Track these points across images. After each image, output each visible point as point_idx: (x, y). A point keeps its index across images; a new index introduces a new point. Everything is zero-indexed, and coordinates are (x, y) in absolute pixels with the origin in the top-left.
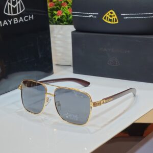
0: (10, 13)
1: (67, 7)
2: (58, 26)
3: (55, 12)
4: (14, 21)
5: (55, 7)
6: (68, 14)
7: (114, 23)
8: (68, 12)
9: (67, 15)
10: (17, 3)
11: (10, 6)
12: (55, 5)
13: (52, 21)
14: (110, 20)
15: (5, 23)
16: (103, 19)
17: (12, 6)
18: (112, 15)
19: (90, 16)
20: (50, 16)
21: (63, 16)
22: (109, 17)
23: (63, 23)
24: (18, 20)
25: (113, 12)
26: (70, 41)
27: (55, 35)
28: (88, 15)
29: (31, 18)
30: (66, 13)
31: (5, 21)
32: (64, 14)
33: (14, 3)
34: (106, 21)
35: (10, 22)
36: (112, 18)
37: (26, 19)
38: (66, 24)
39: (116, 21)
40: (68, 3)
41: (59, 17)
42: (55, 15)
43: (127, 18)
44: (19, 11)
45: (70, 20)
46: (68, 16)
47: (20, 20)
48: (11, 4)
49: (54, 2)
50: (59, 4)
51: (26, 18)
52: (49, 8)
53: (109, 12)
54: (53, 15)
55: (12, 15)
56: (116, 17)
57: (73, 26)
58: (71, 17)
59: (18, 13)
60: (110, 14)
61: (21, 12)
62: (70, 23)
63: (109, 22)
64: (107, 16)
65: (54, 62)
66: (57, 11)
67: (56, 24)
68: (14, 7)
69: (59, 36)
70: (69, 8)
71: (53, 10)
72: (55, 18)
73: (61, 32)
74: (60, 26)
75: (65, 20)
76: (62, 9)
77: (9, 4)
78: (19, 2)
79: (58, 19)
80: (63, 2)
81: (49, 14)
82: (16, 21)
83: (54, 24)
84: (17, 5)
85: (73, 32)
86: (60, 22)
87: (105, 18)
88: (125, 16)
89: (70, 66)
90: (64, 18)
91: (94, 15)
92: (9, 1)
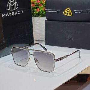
0: (10, 9)
1: (42, 6)
2: (37, 18)
3: (35, 10)
4: (12, 14)
5: (35, 7)
7: (70, 15)
8: (43, 9)
9: (42, 11)
10: (14, 4)
11: (10, 5)
13: (33, 15)
15: (7, 15)
16: (63, 13)
17: (11, 5)
18: (69, 11)
19: (56, 11)
22: (67, 12)
24: (15, 13)
25: (69, 9)
26: (44, 26)
27: (35, 23)
29: (22, 13)
31: (7, 14)
32: (40, 11)
33: (12, 3)
35: (10, 14)
36: (69, 13)
37: (19, 13)
38: (41, 17)
39: (71, 14)
40: (42, 4)
41: (38, 12)
42: (35, 11)
43: (77, 12)
44: (15, 8)
45: (44, 14)
47: (16, 14)
48: (11, 4)
49: (35, 4)
50: (37, 5)
52: (32, 7)
53: (67, 9)
55: (11, 10)
56: (71, 12)
58: (44, 12)
59: (14, 9)
60: (67, 10)
61: (16, 9)
62: (44, 16)
63: (67, 15)
64: (66, 11)
67: (36, 16)
68: (12, 6)
69: (37, 24)
70: (43, 7)
72: (35, 13)
73: (39, 21)
75: (41, 14)
76: (39, 8)
77: (9, 4)
78: (15, 3)
79: (37, 14)
80: (40, 4)
81: (32, 11)
82: (13, 14)
83: (34, 17)
85: (45, 21)
86: (38, 15)
87: (64, 13)
88: (76, 11)
89: (44, 41)
90: (40, 13)
91: (58, 11)
92: (10, 2)
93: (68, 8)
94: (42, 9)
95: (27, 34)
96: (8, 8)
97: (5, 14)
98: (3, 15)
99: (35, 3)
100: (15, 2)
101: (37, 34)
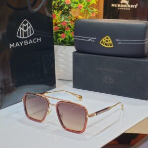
0: (22, 36)
1: (69, 30)
3: (59, 35)
5: (59, 31)
6: (71, 37)
7: (110, 47)
8: (71, 35)
10: (28, 28)
11: (22, 30)
12: (60, 29)
13: (56, 42)
14: (106, 44)
15: (17, 44)
16: (100, 43)
17: (23, 30)
18: (108, 40)
19: (89, 40)
20: (54, 38)
21: (66, 39)
22: (105, 42)
23: (66, 44)
24: (28, 42)
26: (71, 59)
28: (88, 39)
29: (39, 41)
30: (68, 36)
33: (25, 28)
34: (103, 45)
35: (21, 44)
36: (108, 43)
38: (68, 45)
39: (111, 45)
40: (70, 27)
41: (63, 39)
42: (59, 37)
44: (29, 35)
45: (72, 42)
46: (70, 38)
47: (30, 42)
48: (23, 29)
49: (59, 27)
50: (63, 28)
51: (35, 41)
52: (54, 31)
53: (105, 38)
54: (57, 37)
55: (23, 38)
56: (111, 42)
57: (74, 47)
58: (73, 39)
59: (28, 36)
61: (31, 35)
62: (71, 44)
63: (105, 46)
65: (57, 77)
66: (61, 34)
67: (60, 45)
68: (25, 31)
70: (71, 31)
71: (57, 33)
72: (59, 40)
73: (64, 52)
74: (63, 46)
75: (68, 42)
76: (65, 32)
77: (21, 28)
78: (30, 27)
79: (62, 41)
80: (66, 27)
81: (54, 36)
82: (26, 43)
84: (27, 30)
85: (74, 53)
86: (63, 43)
87: (102, 43)
88: (119, 42)
89: (70, 81)
90: (67, 40)
91: (92, 40)
92: (22, 27)
93: (108, 37)
94: (69, 34)
95: (45, 72)
96: (19, 35)
97: (14, 44)
98: (10, 45)
99: (59, 25)
100: (29, 25)
101: (62, 71)
